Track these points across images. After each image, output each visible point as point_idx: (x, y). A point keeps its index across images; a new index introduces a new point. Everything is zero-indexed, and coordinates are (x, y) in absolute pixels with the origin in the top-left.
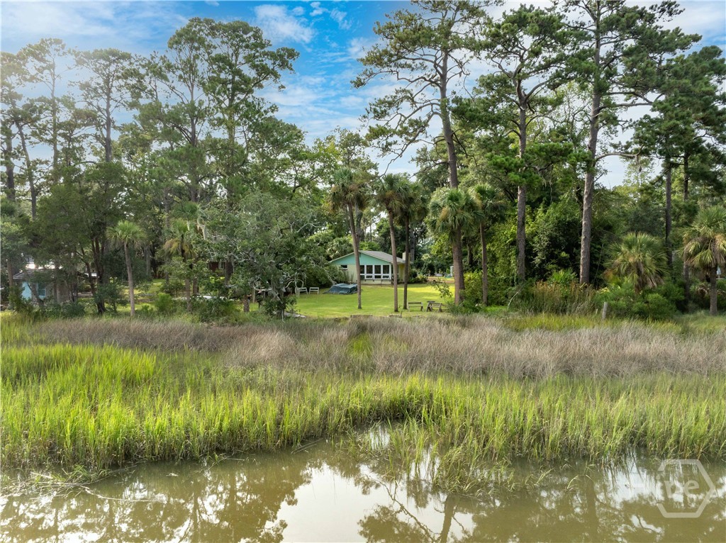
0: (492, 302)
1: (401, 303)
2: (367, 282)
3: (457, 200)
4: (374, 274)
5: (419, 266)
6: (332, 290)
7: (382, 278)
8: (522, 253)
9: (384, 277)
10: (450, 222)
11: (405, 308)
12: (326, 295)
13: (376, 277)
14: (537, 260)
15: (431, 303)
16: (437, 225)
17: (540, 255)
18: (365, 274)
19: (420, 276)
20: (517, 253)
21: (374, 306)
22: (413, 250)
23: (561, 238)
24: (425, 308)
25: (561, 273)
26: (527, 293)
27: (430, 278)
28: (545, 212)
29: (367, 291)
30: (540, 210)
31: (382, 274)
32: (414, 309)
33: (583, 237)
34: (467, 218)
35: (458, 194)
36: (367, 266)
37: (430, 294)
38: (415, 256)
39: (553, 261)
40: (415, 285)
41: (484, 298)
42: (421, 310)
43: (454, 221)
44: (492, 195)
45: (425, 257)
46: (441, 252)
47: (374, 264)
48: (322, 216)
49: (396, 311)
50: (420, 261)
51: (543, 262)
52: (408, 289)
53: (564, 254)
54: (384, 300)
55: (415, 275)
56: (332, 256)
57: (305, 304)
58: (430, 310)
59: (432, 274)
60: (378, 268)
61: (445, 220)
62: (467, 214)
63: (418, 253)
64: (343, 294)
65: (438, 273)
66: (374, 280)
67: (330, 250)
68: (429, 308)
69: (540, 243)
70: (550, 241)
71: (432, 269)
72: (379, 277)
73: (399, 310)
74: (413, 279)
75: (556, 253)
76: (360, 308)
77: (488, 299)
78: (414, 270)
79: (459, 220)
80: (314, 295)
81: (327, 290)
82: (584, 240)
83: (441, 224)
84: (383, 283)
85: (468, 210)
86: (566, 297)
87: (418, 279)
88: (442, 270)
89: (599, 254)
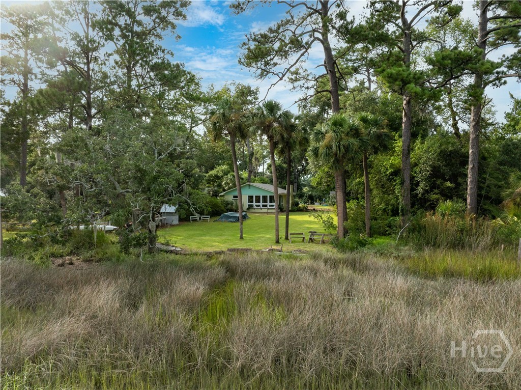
0: (375, 233)
1: (282, 234)
2: (256, 210)
3: (341, 125)
4: (261, 204)
5: (301, 196)
6: (222, 218)
7: (268, 207)
8: (407, 183)
9: (270, 206)
10: (334, 148)
11: (287, 238)
12: (216, 222)
13: (263, 206)
14: (420, 190)
15: (313, 233)
16: (320, 151)
17: (422, 185)
18: (254, 204)
19: (301, 205)
20: (402, 183)
21: (257, 235)
22: (296, 184)
23: (444, 168)
24: (307, 238)
25: (449, 203)
26: (419, 225)
27: (310, 207)
28: (422, 143)
29: (254, 219)
30: (418, 141)
31: (268, 204)
32: (296, 240)
33: (470, 166)
34: (352, 144)
35: (342, 119)
36: (256, 196)
37: (310, 223)
38: (298, 189)
39: (436, 191)
40: (297, 213)
41: (367, 228)
42: (303, 241)
43: (339, 146)
44: (376, 123)
45: (305, 189)
46: (320, 184)
47: (261, 194)
48: (216, 152)
49: (278, 242)
50: (301, 192)
51: (426, 192)
52: (290, 217)
53: (449, 184)
54: (267, 228)
55: (297, 204)
56: (226, 188)
57: (192, 233)
58: (312, 242)
59: (312, 203)
60: (265, 198)
61: (329, 147)
62: (352, 140)
63: (299, 187)
64: (231, 221)
65: (316, 202)
66: (261, 209)
67: (225, 183)
68: (311, 239)
69: (422, 173)
70: (432, 171)
71: (312, 199)
72: (266, 206)
73: (280, 241)
74: (295, 207)
75: (438, 183)
76: (242, 238)
77: (370, 229)
78: (297, 199)
79: (344, 146)
80: (204, 223)
81: (218, 218)
82: (472, 169)
83: (324, 151)
84: (269, 211)
85: (353, 136)
86: (462, 231)
87: (300, 207)
88: (320, 200)
89: (484, 183)
